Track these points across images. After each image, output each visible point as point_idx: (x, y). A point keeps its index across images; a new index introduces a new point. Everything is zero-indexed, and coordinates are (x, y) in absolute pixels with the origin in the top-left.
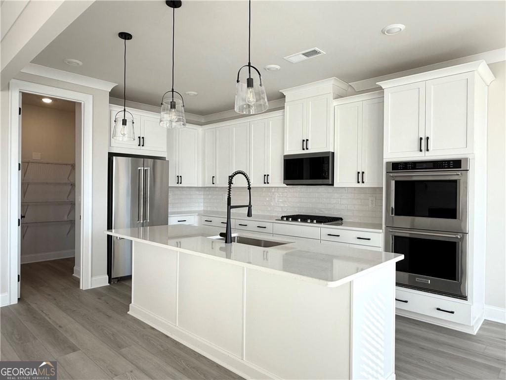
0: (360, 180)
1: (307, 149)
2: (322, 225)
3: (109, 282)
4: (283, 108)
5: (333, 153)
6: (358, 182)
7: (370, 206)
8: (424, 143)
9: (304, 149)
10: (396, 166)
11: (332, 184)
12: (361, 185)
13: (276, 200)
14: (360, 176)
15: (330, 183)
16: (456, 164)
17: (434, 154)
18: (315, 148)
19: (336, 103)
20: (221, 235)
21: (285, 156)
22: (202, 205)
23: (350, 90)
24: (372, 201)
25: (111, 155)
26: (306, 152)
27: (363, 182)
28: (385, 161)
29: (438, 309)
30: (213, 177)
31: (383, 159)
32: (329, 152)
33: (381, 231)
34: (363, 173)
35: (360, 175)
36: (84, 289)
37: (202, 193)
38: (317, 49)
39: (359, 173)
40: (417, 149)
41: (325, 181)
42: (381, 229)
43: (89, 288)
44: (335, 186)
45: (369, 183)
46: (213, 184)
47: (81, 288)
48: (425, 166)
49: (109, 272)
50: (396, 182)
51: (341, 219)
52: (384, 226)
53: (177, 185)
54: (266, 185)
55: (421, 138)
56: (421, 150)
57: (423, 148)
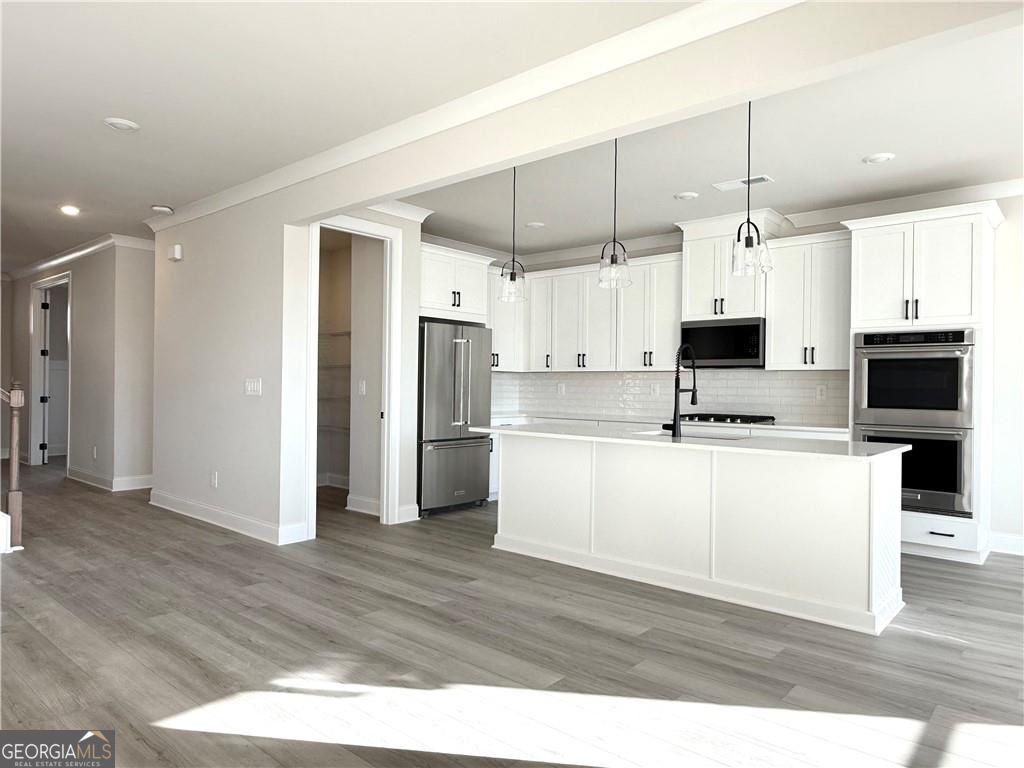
0: (808, 359)
1: (723, 313)
2: (752, 425)
3: (420, 516)
4: (680, 250)
5: (765, 320)
6: (805, 362)
7: (819, 397)
8: (911, 308)
9: (716, 313)
10: (870, 339)
11: (763, 367)
12: (809, 367)
13: (658, 392)
14: (808, 354)
15: (761, 364)
16: (958, 336)
17: (926, 323)
20: (666, 427)
21: (683, 324)
22: (517, 402)
23: (784, 225)
24: (821, 391)
25: (422, 320)
26: (719, 317)
27: (812, 362)
28: (853, 332)
29: (932, 533)
30: (548, 356)
31: (850, 327)
32: (759, 318)
33: (847, 430)
34: (814, 349)
35: (809, 352)
36: (390, 523)
37: (517, 382)
38: (764, 176)
39: (806, 349)
40: (900, 315)
41: (752, 361)
42: (847, 427)
43: (397, 522)
44: (767, 368)
45: (821, 363)
46: (548, 367)
47: (385, 522)
48: (912, 338)
49: (419, 502)
50: (870, 361)
51: (773, 419)
52: (851, 423)
55: (907, 302)
56: (907, 318)
57: (910, 315)
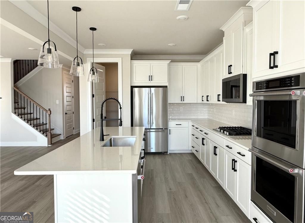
5: (245, 75)
15: (241, 101)
18: (235, 72)
21: (223, 80)
25: (132, 87)
30: (203, 96)
44: (247, 104)
46: (203, 101)
53: (181, 102)
54: (219, 102)
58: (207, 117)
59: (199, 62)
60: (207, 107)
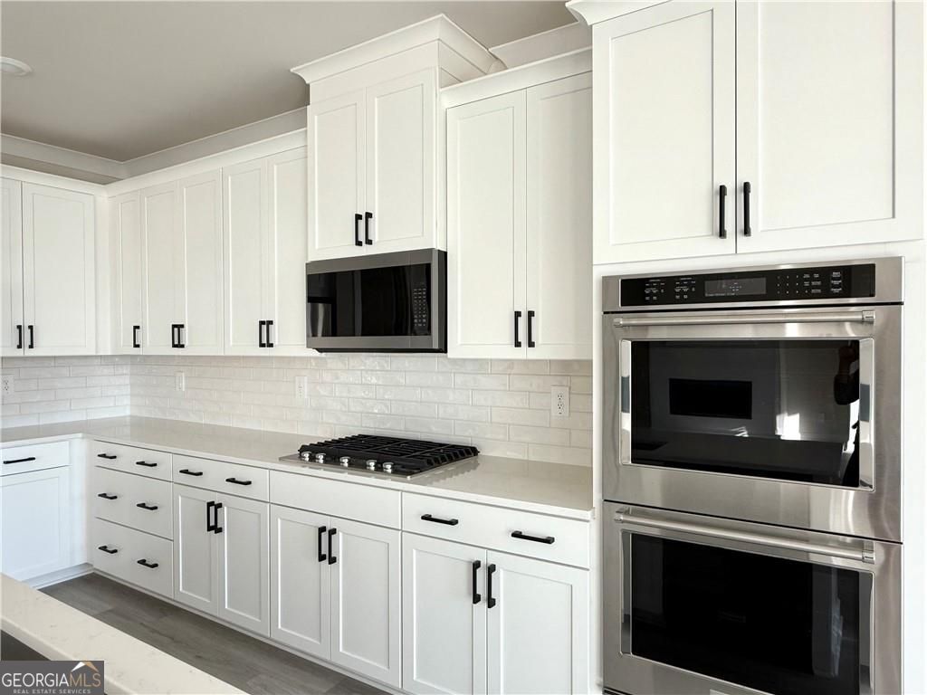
0: (523, 338)
1: (369, 242)
5: (443, 256)
6: (518, 344)
7: (555, 411)
8: (732, 205)
9: (359, 244)
10: (636, 291)
11: (443, 350)
12: (524, 353)
14: (523, 325)
15: (436, 346)
17: (770, 247)
18: (391, 240)
19: (448, 99)
21: (309, 266)
22: (127, 401)
24: (560, 397)
26: (365, 251)
27: (531, 344)
28: (598, 273)
30: (136, 327)
31: (591, 265)
32: (430, 250)
33: (588, 514)
34: (531, 314)
35: (523, 321)
39: (518, 314)
41: (420, 341)
44: (451, 353)
45: (547, 346)
46: (138, 346)
48: (735, 288)
50: (636, 346)
51: (471, 452)
52: (597, 499)
54: (266, 351)
55: (722, 190)
56: (722, 234)
57: (729, 226)
58: (128, 412)
59: (104, 184)
60: (126, 370)
